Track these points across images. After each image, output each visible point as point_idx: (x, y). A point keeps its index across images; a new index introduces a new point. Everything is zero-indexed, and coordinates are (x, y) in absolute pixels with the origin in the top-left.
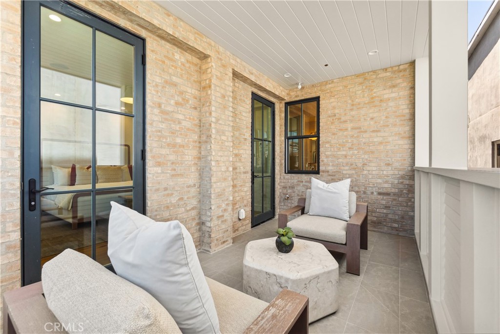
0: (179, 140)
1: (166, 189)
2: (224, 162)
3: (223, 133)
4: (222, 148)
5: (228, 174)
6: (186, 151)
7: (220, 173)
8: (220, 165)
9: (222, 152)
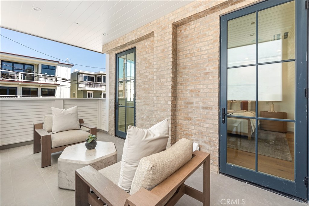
0: (147, 86)
1: (141, 110)
2: (163, 97)
3: (163, 77)
4: (162, 88)
5: (166, 106)
6: (150, 92)
7: (160, 105)
8: (160, 99)
9: (162, 90)
